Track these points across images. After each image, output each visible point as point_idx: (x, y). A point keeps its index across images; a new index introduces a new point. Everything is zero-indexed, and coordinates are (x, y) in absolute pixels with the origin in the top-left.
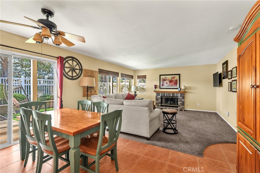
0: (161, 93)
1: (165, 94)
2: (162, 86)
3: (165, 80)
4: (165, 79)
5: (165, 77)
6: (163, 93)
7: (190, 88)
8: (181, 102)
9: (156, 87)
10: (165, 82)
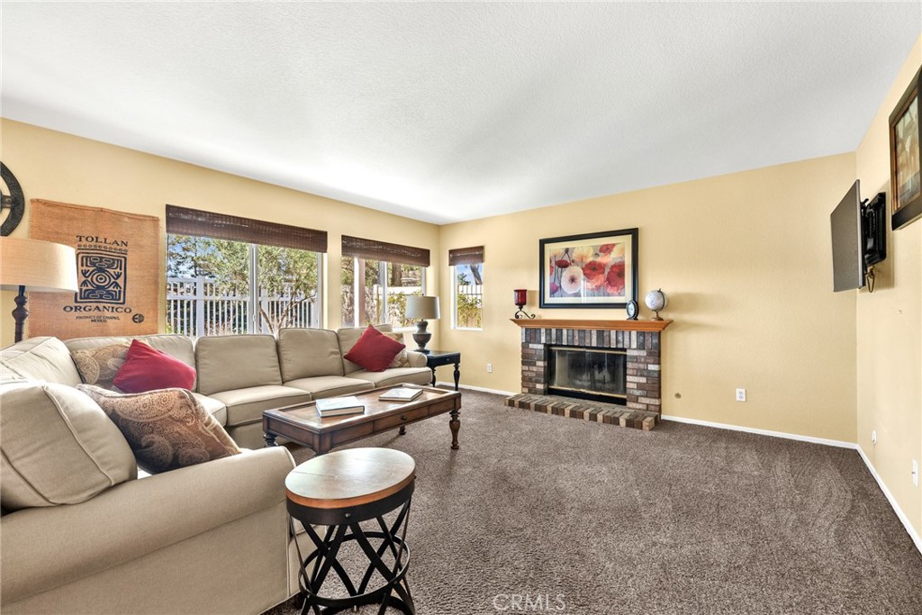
0: (543, 331)
1: (565, 332)
2: (553, 293)
3: (563, 265)
4: (566, 258)
5: (567, 251)
6: (554, 331)
7: (691, 302)
8: (643, 380)
9: (522, 298)
10: (566, 273)
